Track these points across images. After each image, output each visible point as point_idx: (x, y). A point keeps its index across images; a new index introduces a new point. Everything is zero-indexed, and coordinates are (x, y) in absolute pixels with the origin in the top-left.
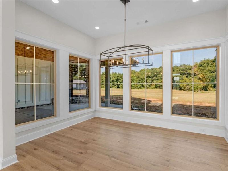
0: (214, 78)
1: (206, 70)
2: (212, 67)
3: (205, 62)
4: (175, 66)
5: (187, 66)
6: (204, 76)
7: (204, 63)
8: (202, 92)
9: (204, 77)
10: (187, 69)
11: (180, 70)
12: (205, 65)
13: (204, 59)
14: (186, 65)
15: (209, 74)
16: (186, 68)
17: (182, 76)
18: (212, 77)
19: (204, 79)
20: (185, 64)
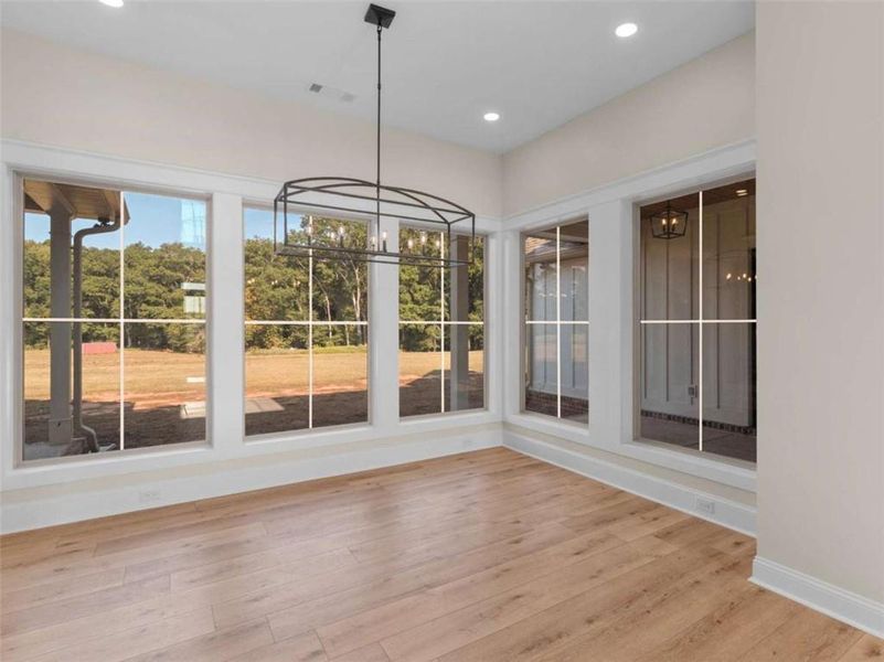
0: (286, 305)
1: (263, 276)
2: (279, 267)
3: (259, 249)
4: (137, 245)
5: (188, 251)
6: (254, 295)
7: (256, 252)
8: (254, 354)
9: (257, 302)
10: (188, 263)
11: (161, 268)
12: (258, 258)
13: (256, 237)
14: (185, 247)
15: (272, 292)
16: (184, 259)
17: (171, 291)
18: (281, 302)
19: (256, 306)
20: (181, 245)
